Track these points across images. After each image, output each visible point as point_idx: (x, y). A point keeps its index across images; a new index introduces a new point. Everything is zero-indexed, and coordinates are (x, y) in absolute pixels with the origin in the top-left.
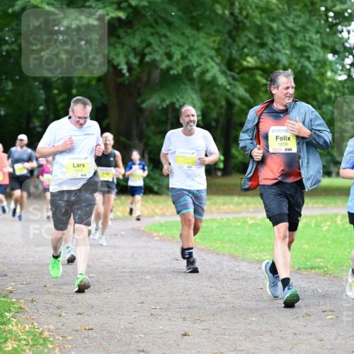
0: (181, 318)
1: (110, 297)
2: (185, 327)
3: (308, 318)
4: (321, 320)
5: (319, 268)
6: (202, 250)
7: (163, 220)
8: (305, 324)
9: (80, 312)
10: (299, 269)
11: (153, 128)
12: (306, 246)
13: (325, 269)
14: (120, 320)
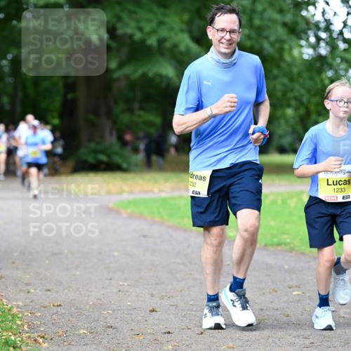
0: (149, 294)
1: (78, 273)
2: (153, 303)
3: (274, 294)
4: (287, 296)
5: (285, 244)
6: (170, 227)
7: (131, 197)
8: (271, 300)
9: (48, 288)
10: (266, 245)
11: (121, 106)
12: (272, 223)
13: (292, 245)
14: (88, 296)
